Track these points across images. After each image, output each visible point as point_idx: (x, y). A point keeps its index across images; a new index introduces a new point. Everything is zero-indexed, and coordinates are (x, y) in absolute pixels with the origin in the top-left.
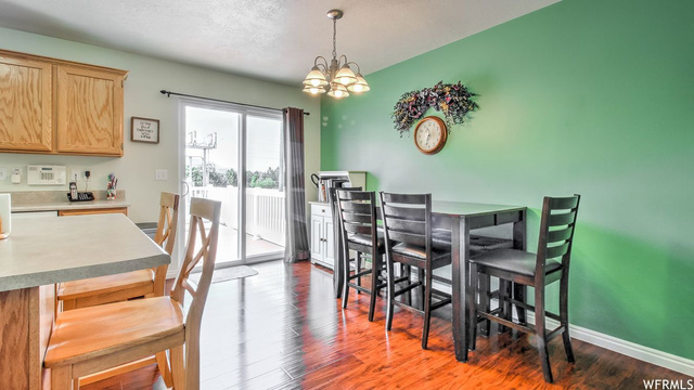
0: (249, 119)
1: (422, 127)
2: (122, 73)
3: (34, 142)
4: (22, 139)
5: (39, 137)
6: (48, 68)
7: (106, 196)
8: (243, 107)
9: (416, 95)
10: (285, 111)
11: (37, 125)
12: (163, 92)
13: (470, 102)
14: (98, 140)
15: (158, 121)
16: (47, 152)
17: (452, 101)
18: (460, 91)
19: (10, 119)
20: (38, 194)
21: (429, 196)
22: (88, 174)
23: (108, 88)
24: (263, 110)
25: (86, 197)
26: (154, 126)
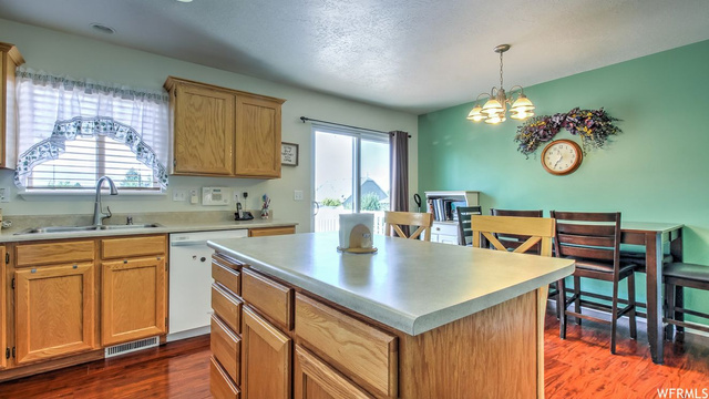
0: (364, 143)
1: (551, 150)
2: (280, 102)
3: (217, 167)
4: (211, 163)
5: (223, 161)
6: (229, 98)
7: (262, 215)
8: (356, 131)
9: (547, 120)
10: (392, 134)
11: (221, 150)
12: (302, 118)
13: (612, 126)
14: (264, 164)
15: (297, 146)
16: (227, 175)
17: (594, 126)
18: (604, 117)
19: (202, 145)
20: (210, 213)
21: (620, 214)
22: (245, 195)
23: (270, 115)
24: (374, 134)
25: (248, 217)
26: (294, 149)
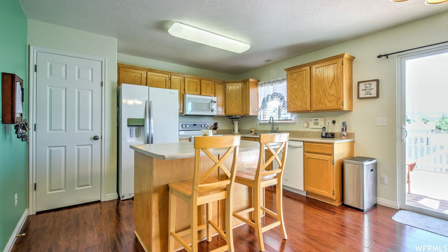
3: (303, 108)
4: (300, 106)
5: (306, 104)
6: (308, 68)
12: (379, 57)
14: (330, 102)
19: (296, 97)
20: (313, 132)
23: (334, 68)
25: (330, 136)
26: (374, 84)
